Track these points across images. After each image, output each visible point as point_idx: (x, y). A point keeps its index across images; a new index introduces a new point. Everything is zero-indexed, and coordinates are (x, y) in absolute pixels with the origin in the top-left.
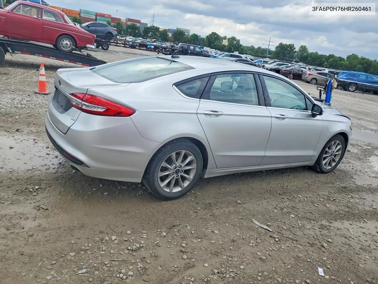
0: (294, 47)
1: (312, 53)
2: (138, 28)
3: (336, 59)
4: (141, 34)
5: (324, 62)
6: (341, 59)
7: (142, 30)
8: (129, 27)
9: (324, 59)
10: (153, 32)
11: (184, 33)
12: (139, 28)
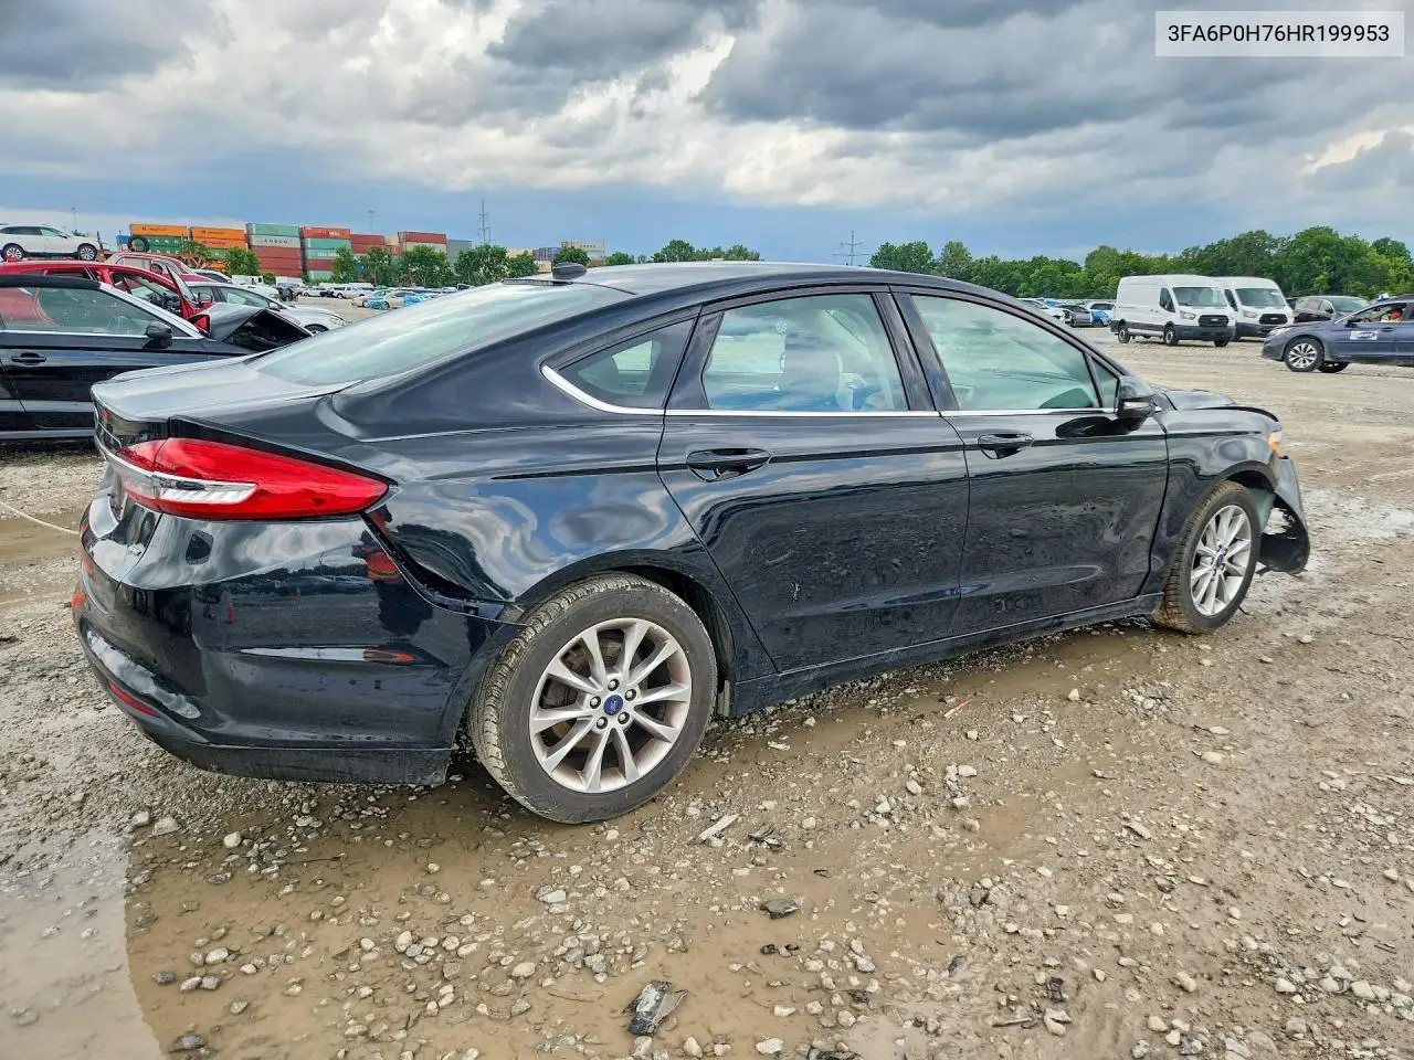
0: (928, 251)
1: (981, 261)
2: (438, 259)
3: (1051, 267)
4: (452, 274)
5: (1018, 282)
6: (1066, 267)
7: (452, 261)
8: (411, 259)
9: (1017, 274)
10: (487, 264)
11: (585, 254)
12: (442, 256)
